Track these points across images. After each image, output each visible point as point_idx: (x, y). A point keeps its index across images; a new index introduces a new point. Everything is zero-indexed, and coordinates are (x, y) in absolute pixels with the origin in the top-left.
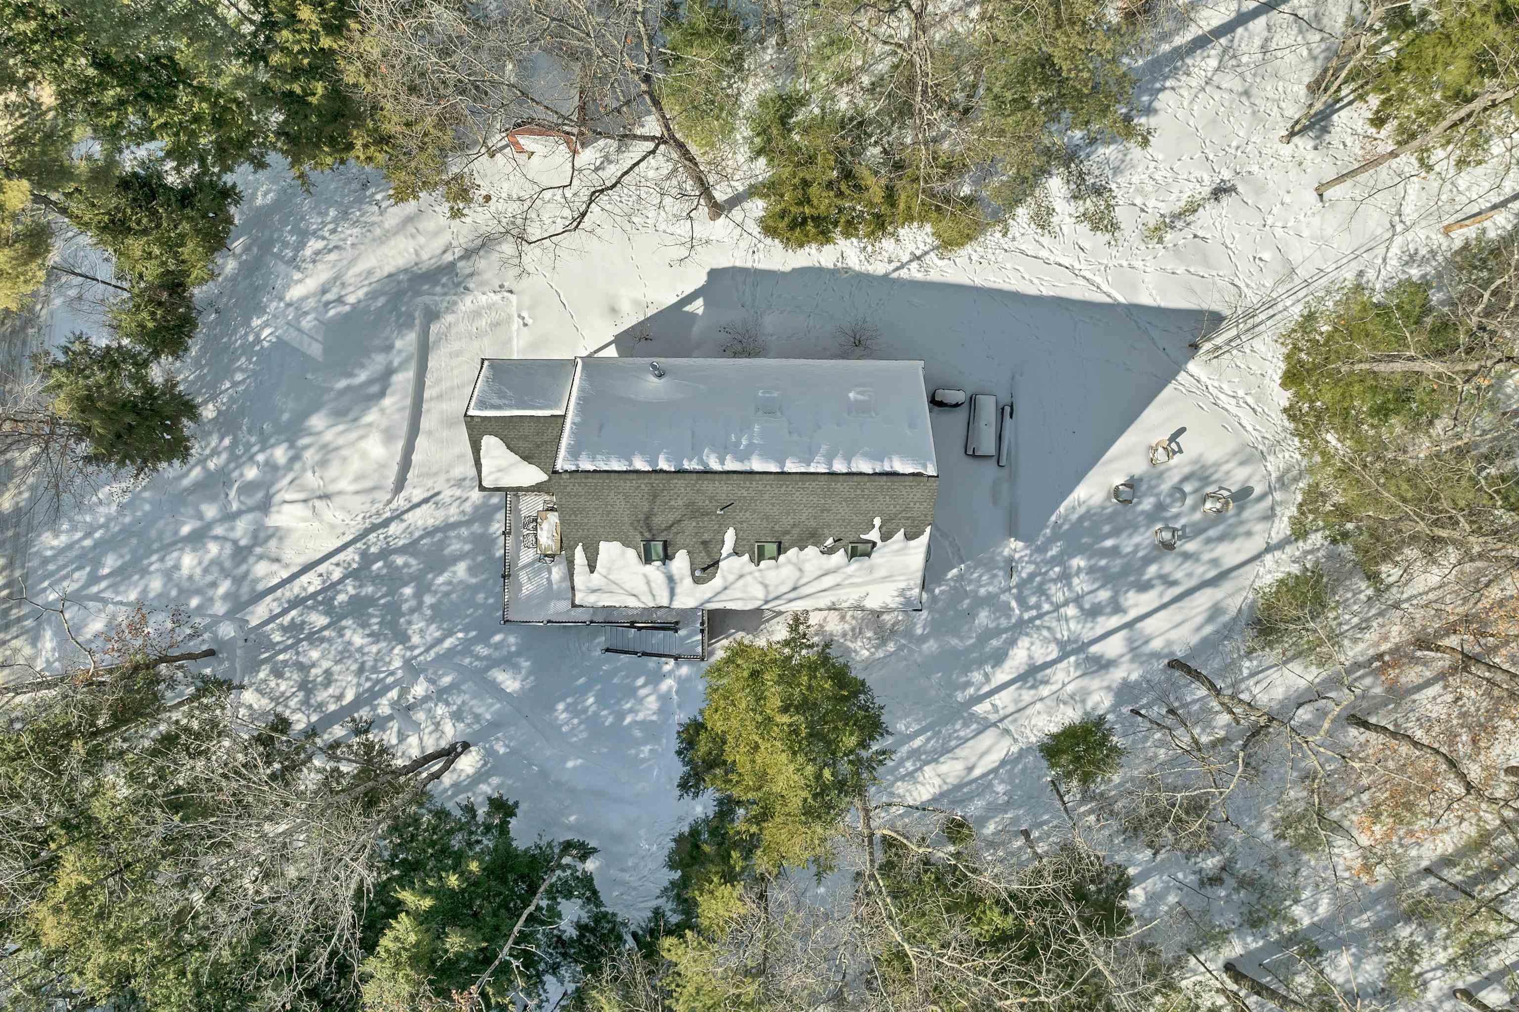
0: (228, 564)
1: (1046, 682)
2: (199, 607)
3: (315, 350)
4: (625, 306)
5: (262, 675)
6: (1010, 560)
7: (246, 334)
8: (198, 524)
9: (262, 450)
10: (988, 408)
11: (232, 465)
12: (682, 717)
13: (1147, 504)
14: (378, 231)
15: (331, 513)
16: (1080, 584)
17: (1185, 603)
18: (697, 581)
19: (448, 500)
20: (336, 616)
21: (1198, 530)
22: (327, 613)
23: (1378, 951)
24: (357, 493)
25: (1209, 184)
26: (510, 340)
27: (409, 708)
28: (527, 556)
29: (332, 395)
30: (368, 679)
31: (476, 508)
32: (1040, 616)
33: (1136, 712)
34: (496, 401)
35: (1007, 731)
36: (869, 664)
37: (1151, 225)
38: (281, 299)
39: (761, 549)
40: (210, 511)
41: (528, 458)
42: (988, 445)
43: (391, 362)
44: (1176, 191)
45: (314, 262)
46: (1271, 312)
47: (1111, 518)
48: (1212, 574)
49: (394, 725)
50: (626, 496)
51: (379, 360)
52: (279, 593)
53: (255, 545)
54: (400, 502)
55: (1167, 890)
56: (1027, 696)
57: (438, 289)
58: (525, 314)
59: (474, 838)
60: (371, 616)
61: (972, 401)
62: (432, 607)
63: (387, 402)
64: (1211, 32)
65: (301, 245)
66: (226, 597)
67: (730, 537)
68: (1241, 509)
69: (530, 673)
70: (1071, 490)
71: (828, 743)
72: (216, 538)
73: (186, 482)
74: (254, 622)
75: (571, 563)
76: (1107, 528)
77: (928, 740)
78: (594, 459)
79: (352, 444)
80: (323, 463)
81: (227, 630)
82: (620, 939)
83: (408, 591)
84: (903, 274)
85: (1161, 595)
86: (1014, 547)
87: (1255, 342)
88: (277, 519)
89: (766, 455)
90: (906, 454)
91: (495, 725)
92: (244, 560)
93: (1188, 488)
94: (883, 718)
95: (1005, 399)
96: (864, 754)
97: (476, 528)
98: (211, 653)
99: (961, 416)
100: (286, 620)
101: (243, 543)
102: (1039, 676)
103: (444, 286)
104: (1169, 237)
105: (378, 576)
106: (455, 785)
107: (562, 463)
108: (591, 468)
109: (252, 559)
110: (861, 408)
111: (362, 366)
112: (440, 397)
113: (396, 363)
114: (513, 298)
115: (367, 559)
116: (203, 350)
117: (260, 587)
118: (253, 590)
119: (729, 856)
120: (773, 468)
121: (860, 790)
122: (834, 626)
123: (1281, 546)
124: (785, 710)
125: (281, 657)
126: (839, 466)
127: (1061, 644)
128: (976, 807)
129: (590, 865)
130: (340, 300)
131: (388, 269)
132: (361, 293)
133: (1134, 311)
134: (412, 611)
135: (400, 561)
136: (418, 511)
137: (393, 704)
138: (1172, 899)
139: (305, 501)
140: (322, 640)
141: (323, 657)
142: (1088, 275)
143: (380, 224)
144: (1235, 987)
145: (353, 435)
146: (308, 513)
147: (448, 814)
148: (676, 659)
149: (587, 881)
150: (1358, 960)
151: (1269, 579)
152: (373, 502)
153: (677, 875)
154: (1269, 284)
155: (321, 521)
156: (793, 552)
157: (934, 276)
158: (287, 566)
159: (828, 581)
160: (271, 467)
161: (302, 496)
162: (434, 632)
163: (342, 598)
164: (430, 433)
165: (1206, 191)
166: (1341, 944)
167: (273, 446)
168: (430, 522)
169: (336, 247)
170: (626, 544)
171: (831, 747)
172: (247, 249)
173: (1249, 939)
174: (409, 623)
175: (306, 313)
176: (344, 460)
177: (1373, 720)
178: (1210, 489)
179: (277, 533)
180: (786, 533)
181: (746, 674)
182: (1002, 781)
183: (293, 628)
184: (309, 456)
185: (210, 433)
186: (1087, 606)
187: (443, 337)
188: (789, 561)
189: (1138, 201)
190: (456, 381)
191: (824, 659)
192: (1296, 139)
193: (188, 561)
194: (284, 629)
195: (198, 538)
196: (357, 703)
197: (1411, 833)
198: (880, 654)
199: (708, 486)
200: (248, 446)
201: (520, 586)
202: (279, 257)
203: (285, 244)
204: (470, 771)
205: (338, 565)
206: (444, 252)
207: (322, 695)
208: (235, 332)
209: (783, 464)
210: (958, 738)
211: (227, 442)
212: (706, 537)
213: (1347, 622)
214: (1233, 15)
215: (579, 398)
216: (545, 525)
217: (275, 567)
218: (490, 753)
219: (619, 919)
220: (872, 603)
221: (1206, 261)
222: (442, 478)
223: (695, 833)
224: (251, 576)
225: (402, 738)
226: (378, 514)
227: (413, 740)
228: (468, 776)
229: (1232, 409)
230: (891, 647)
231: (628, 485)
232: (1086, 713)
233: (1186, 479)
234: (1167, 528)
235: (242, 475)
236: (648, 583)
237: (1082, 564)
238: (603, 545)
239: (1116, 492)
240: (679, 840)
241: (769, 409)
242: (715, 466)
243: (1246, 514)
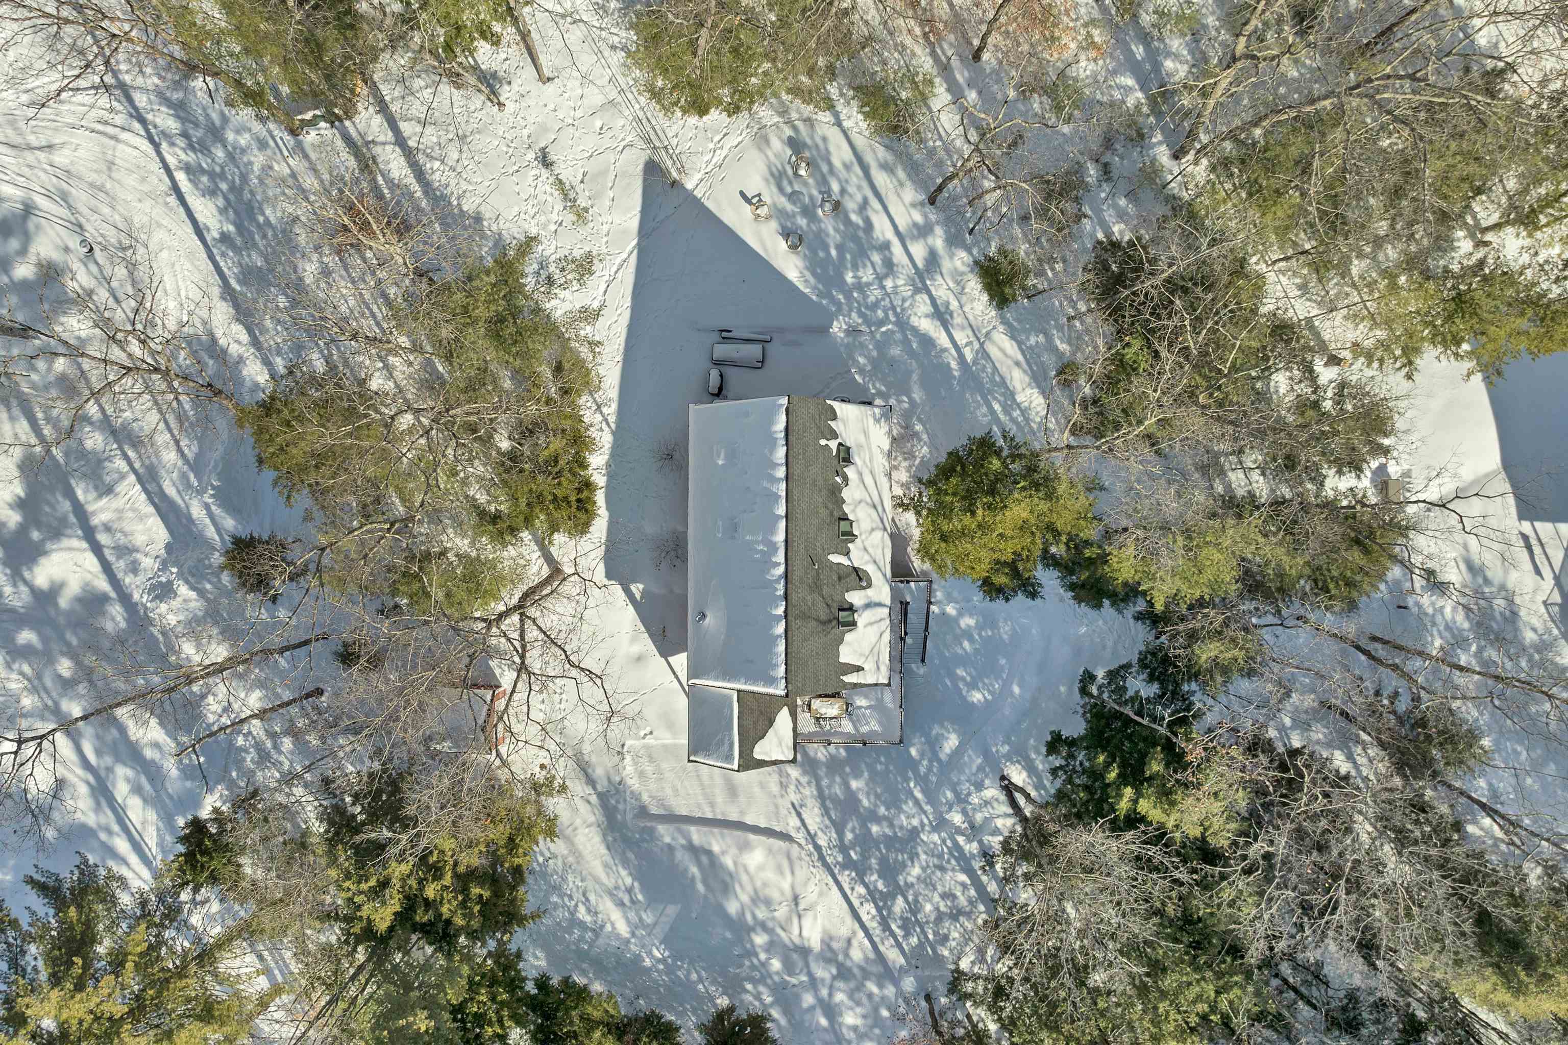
0: (852, 984)
1: (947, 304)
2: (889, 1009)
3: (672, 910)
4: (636, 649)
5: (946, 953)
6: (848, 332)
7: (657, 971)
8: (819, 1011)
9: (756, 955)
10: (723, 351)
11: (769, 981)
12: (977, 597)
13: (802, 222)
14: (571, 859)
15: (810, 894)
16: (867, 275)
17: (883, 192)
18: (869, 585)
19: (798, 796)
20: (897, 890)
21: (823, 182)
22: (894, 898)
23: (1161, 39)
24: (793, 872)
25: (538, 170)
26: (665, 747)
27: (972, 827)
28: (847, 726)
29: (710, 896)
30: (948, 862)
31: (805, 773)
32: (893, 308)
33: (971, 231)
34: (726, 746)
35: (988, 334)
36: (933, 446)
37: (575, 218)
38: (628, 941)
39: (846, 534)
40: (808, 999)
41: (771, 722)
42: (755, 350)
43: (683, 846)
44: (544, 197)
45: (596, 913)
46: (644, 121)
47: (814, 252)
48: (857, 169)
49: (987, 838)
50: (804, 640)
51: (681, 856)
52: (876, 939)
53: (836, 961)
54: (800, 837)
55: (1115, 206)
56: (958, 320)
57: (621, 807)
58: (642, 733)
59: (1079, 768)
60: (896, 860)
61: (717, 363)
62: (888, 809)
63: (716, 848)
64: (411, 166)
65: (582, 925)
66: (881, 986)
67: (835, 558)
68: (805, 145)
69: (942, 726)
70: (790, 283)
71: (997, 480)
72: (830, 995)
73: (783, 1022)
74: (902, 961)
75: (855, 686)
76: (821, 254)
77: (995, 398)
78: (776, 665)
79: (751, 879)
80: (768, 902)
81: (909, 984)
82: (1161, 648)
83: (875, 829)
84: (612, 419)
85: (876, 212)
86: (838, 328)
87: (670, 135)
88: (814, 940)
89: (773, 530)
90: (771, 420)
91: (986, 754)
92: (849, 970)
93: (789, 190)
94: (978, 436)
95: (716, 337)
96: (1005, 453)
97: (822, 772)
98: (928, 998)
99: (730, 372)
100: (898, 931)
101: (834, 971)
102: (942, 309)
103: (618, 802)
104: (582, 202)
105: (862, 854)
106: (1036, 788)
107: (780, 690)
108: (783, 667)
109: (848, 963)
110: (732, 456)
111: (686, 870)
112: (712, 805)
113: (684, 842)
114: (628, 743)
115: (848, 864)
116: (671, 1009)
117: (872, 955)
118: (874, 961)
119: (1090, 558)
120: (782, 524)
121: (1035, 455)
122: (902, 476)
123: (836, 115)
124: (973, 513)
125: (931, 937)
126: (781, 472)
127: (917, 291)
128: (1049, 360)
129: (1100, 674)
130: (629, 890)
131: (603, 850)
132: (623, 873)
133: (644, 232)
134: (891, 825)
135: (849, 836)
136: (808, 821)
137: (969, 840)
138: (1122, 202)
139: (800, 917)
140: (916, 901)
141: (930, 900)
142: (614, 269)
143: (564, 858)
144: (1192, 152)
145: (744, 878)
146: (810, 914)
147: (1059, 791)
148: (930, 603)
149: (1112, 675)
150: (1168, 54)
151: (864, 125)
152: (800, 859)
153: (1106, 602)
154: (621, 122)
155: (816, 903)
156: (846, 509)
157: (614, 394)
158: (854, 933)
159: (869, 480)
160: (770, 947)
161: (795, 921)
162: (909, 807)
163: (880, 885)
164: (742, 813)
165: (545, 173)
166: (1157, 66)
167: (753, 946)
168: (816, 811)
169: (584, 895)
170: (841, 641)
171: (999, 478)
172: (584, 973)
173: (1154, 140)
174: (901, 827)
175: (641, 919)
176: (765, 885)
177: (976, 42)
178: (790, 172)
179: (827, 941)
180: (832, 514)
181: (943, 545)
182: (1028, 339)
183: (907, 927)
184: (761, 914)
185: (742, 1001)
186: (884, 271)
187: (661, 802)
188: (853, 511)
189: (553, 227)
190: (698, 791)
191: (930, 483)
192: (502, 99)
193: (850, 1019)
194: (907, 935)
195: (831, 1011)
196: (970, 872)
197: (1067, 13)
198: (925, 437)
199: (795, 577)
200: (753, 967)
201: (872, 732)
202: (591, 945)
203: (581, 939)
204: (1024, 774)
205: (853, 889)
206: (589, 802)
207: (962, 901)
208: (655, 981)
209: (780, 517)
210: (993, 374)
211: (749, 987)
212: (835, 578)
213: (898, 61)
214: (398, 149)
215: (724, 680)
216: (823, 711)
217: (855, 943)
218: (1008, 757)
219: (1143, 648)
220: (886, 444)
221: (604, 173)
222: (780, 801)
223: (1072, 587)
224: (863, 964)
225: (996, 832)
226: (810, 855)
227: (999, 823)
228: (1029, 776)
229: (724, 152)
230: (918, 427)
231: (795, 636)
232: (972, 271)
233: (781, 190)
234: (821, 206)
235: (777, 973)
236: (871, 624)
237: (851, 274)
238: (842, 659)
239: (793, 247)
240: (1078, 599)
241: (733, 528)
242: (781, 570)
243: (809, 141)
